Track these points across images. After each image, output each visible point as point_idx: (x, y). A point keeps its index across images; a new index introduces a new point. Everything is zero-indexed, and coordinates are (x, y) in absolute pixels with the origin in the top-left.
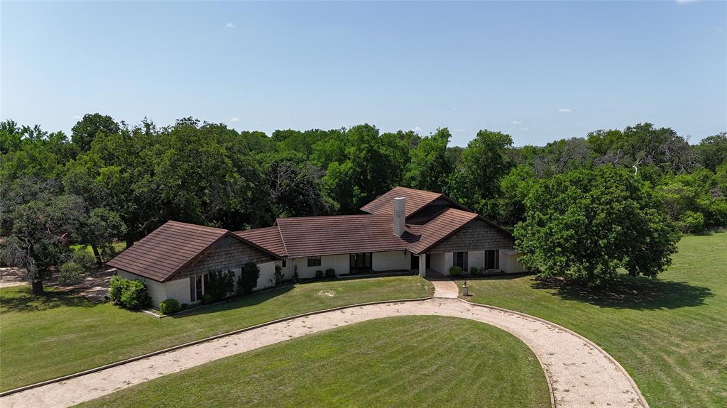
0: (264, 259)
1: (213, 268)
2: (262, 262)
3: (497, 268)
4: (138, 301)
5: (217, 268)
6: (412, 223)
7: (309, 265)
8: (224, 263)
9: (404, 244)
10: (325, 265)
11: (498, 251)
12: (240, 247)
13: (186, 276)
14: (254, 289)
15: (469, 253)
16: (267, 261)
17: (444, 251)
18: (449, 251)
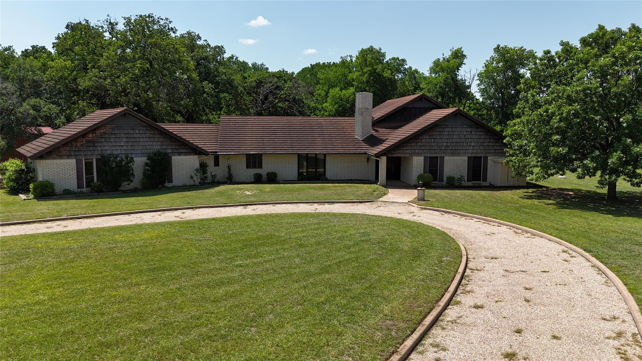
0: (183, 151)
1: (108, 152)
2: (179, 154)
3: (485, 180)
4: (18, 183)
5: (115, 152)
6: (382, 128)
7: (248, 166)
8: (125, 148)
9: (366, 148)
10: (268, 167)
11: (486, 158)
12: (147, 132)
13: (69, 157)
14: (167, 184)
15: (445, 158)
16: (186, 154)
17: (412, 154)
18: (419, 154)
